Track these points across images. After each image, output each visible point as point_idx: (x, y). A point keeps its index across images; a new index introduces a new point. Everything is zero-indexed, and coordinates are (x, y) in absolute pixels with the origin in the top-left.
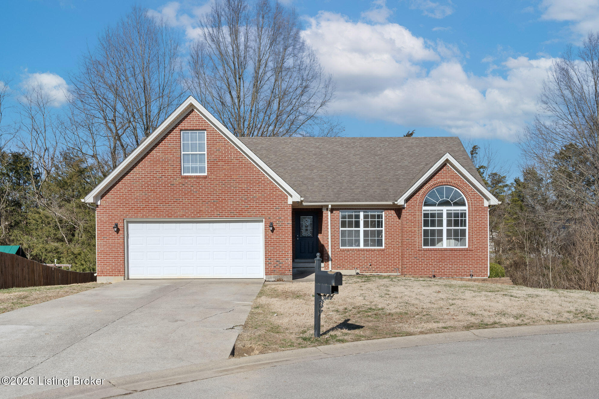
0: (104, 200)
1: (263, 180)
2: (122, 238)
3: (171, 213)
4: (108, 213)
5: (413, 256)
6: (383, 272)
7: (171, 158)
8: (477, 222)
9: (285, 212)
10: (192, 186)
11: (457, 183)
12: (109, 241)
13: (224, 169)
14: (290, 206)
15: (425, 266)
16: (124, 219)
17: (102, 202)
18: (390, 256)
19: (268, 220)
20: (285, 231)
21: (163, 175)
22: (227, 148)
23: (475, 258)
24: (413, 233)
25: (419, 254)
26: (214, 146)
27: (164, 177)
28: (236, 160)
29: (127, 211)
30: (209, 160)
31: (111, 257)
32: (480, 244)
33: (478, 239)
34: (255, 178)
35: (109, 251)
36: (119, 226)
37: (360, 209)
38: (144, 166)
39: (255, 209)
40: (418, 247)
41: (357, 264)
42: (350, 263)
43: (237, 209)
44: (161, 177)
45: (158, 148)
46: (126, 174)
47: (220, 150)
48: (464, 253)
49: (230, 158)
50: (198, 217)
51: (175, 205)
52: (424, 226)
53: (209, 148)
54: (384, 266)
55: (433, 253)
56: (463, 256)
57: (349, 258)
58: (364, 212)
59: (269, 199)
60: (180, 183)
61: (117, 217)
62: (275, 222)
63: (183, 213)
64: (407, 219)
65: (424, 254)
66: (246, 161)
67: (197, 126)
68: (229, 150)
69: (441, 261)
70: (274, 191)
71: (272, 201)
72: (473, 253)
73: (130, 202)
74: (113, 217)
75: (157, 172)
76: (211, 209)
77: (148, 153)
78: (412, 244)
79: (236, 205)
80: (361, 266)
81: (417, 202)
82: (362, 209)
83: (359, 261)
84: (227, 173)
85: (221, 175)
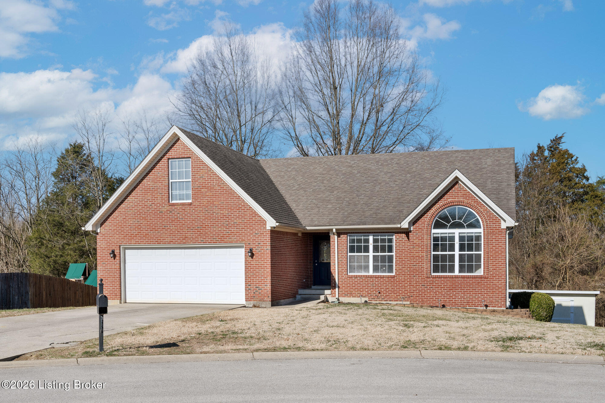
0: (103, 228)
1: (243, 206)
2: (118, 263)
3: (160, 239)
4: (106, 240)
5: (420, 284)
6: (393, 301)
7: (160, 186)
8: (493, 246)
9: (264, 238)
10: (179, 213)
11: (470, 202)
12: (107, 267)
13: (207, 196)
14: (268, 232)
15: (434, 295)
16: (120, 246)
17: (102, 230)
18: (401, 283)
19: (248, 246)
20: (264, 257)
21: (153, 203)
22: (209, 175)
23: (491, 286)
24: (421, 258)
25: (427, 282)
26: (198, 173)
27: (154, 205)
28: (218, 186)
29: (122, 238)
30: (194, 187)
31: (109, 281)
32: (497, 271)
33: (494, 265)
34: (236, 204)
35: (107, 276)
36: (115, 252)
37: (369, 233)
38: (136, 195)
39: (236, 234)
40: (426, 274)
41: (365, 292)
42: (358, 290)
43: (219, 235)
44: (151, 205)
45: (149, 177)
46: (122, 202)
47: (203, 177)
48: (478, 280)
49: (212, 184)
50: (184, 243)
51: (164, 232)
52: (433, 251)
53: (194, 175)
54: (394, 294)
55: (442, 280)
56: (477, 284)
57: (357, 285)
58: (373, 236)
59: (249, 224)
60: (168, 210)
61: (114, 244)
62: (254, 248)
63: (170, 239)
64: (414, 243)
65: (433, 282)
66: (227, 187)
67: (182, 155)
68: (211, 177)
69: (451, 289)
70: (253, 217)
71: (252, 226)
72: (489, 281)
73: (124, 229)
74: (111, 244)
75: (148, 200)
76: (196, 235)
77: (140, 182)
78: (419, 271)
79: (218, 231)
80: (370, 293)
81: (425, 225)
82: (371, 233)
83: (367, 288)
84: (210, 199)
85: (204, 202)
